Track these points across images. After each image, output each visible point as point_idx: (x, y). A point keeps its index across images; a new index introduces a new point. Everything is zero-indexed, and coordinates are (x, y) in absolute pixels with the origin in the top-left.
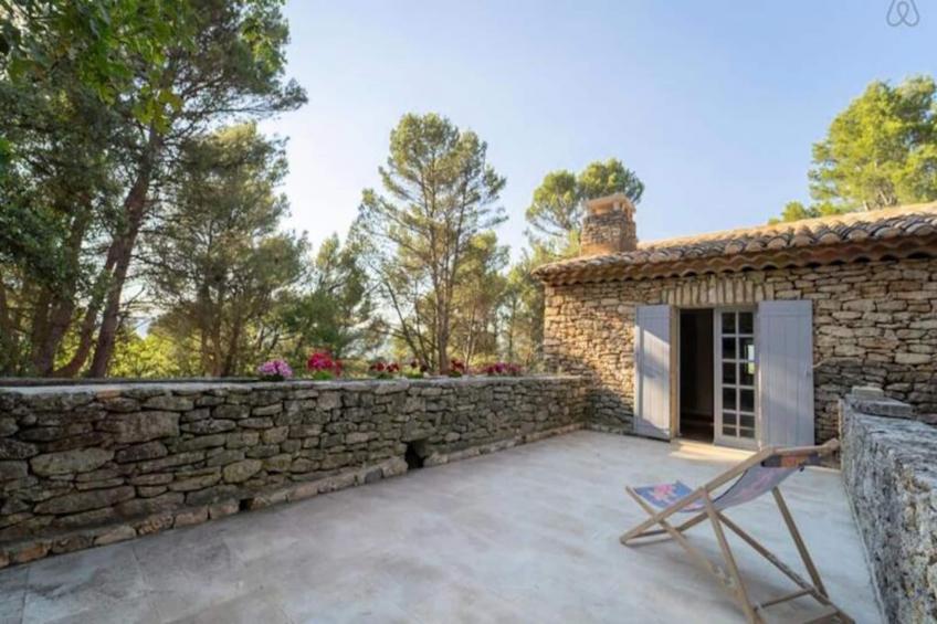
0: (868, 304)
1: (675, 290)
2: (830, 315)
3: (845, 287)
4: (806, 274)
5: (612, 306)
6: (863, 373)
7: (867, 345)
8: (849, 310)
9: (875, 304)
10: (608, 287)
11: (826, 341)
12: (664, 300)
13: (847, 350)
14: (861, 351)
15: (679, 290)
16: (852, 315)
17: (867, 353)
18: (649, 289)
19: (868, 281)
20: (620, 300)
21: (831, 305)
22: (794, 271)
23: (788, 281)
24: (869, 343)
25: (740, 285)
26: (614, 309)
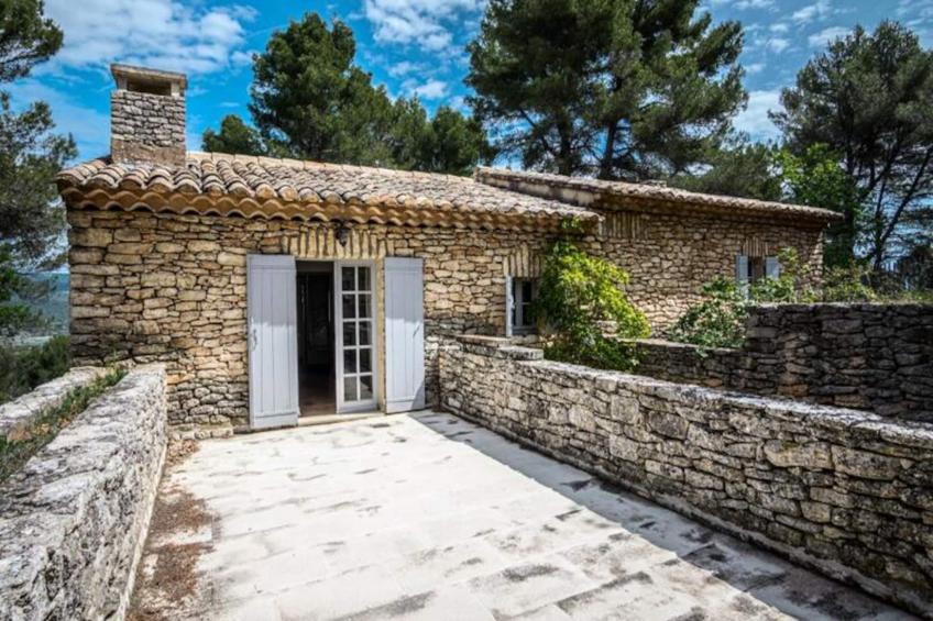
0: (455, 265)
1: (299, 237)
2: (433, 273)
3: (442, 249)
4: (418, 234)
5: (207, 253)
6: (453, 323)
7: (454, 299)
8: (444, 269)
9: (460, 265)
10: (200, 223)
11: (431, 297)
12: (286, 250)
13: (444, 305)
14: (452, 304)
15: (303, 238)
16: (446, 274)
17: (455, 306)
18: (264, 232)
19: (455, 245)
20: (222, 245)
21: (434, 265)
22: (409, 230)
23: (404, 238)
24: (455, 297)
25: (366, 239)
26: (212, 258)
